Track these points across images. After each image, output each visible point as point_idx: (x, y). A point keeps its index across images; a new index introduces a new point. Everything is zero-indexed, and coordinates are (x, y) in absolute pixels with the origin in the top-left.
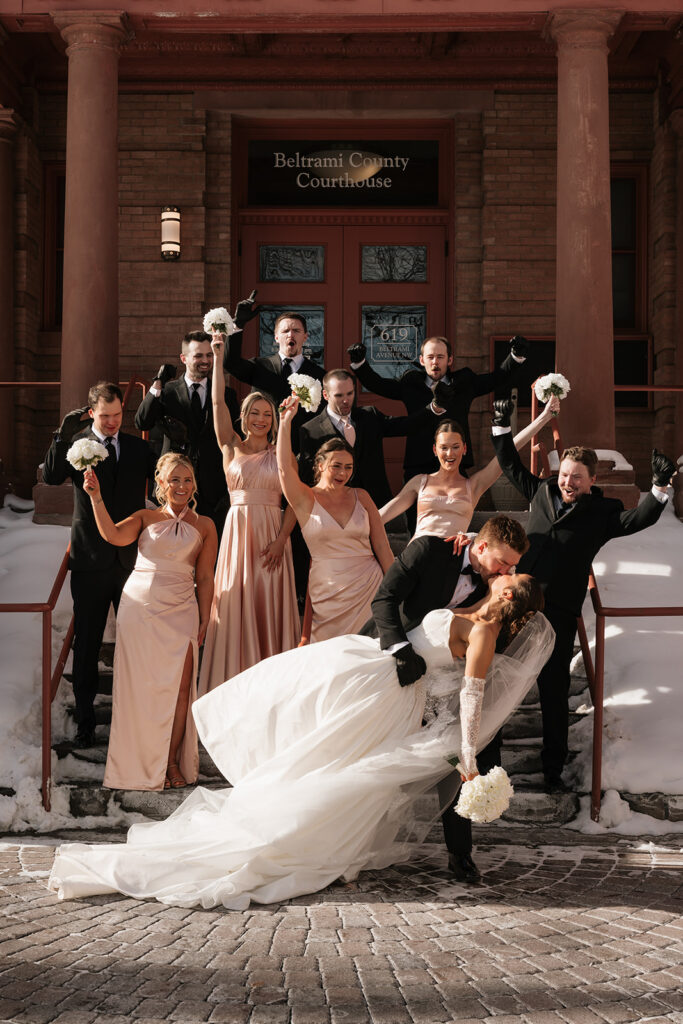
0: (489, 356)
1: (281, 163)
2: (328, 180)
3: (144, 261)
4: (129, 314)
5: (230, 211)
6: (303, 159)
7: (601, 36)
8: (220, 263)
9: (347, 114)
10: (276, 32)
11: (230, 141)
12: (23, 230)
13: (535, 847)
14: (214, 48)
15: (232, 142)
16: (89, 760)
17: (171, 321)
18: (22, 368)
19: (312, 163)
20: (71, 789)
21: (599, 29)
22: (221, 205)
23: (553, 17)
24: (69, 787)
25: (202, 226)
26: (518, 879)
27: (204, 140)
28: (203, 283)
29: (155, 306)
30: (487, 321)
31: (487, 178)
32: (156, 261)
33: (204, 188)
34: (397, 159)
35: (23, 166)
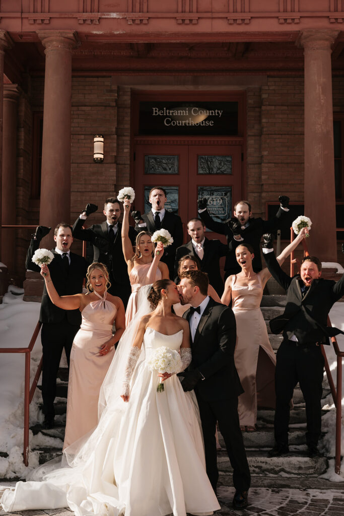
0: (265, 213)
1: (156, 113)
2: (180, 122)
3: (84, 163)
4: (76, 190)
5: (129, 137)
6: (168, 111)
7: (327, 44)
8: (125, 164)
9: (190, 88)
10: (155, 42)
11: (130, 101)
12: (22, 147)
13: (305, 490)
14: (122, 54)
15: (131, 102)
16: (50, 436)
17: (98, 194)
18: (20, 218)
19: (172, 113)
20: (40, 453)
21: (327, 40)
22: (125, 134)
23: (302, 34)
24: (39, 452)
25: (115, 145)
26: (298, 512)
27: (116, 101)
28: (115, 175)
29: (90, 187)
30: (264, 194)
31: (264, 120)
32: (91, 163)
33: (116, 125)
34: (216, 111)
35: (22, 114)
